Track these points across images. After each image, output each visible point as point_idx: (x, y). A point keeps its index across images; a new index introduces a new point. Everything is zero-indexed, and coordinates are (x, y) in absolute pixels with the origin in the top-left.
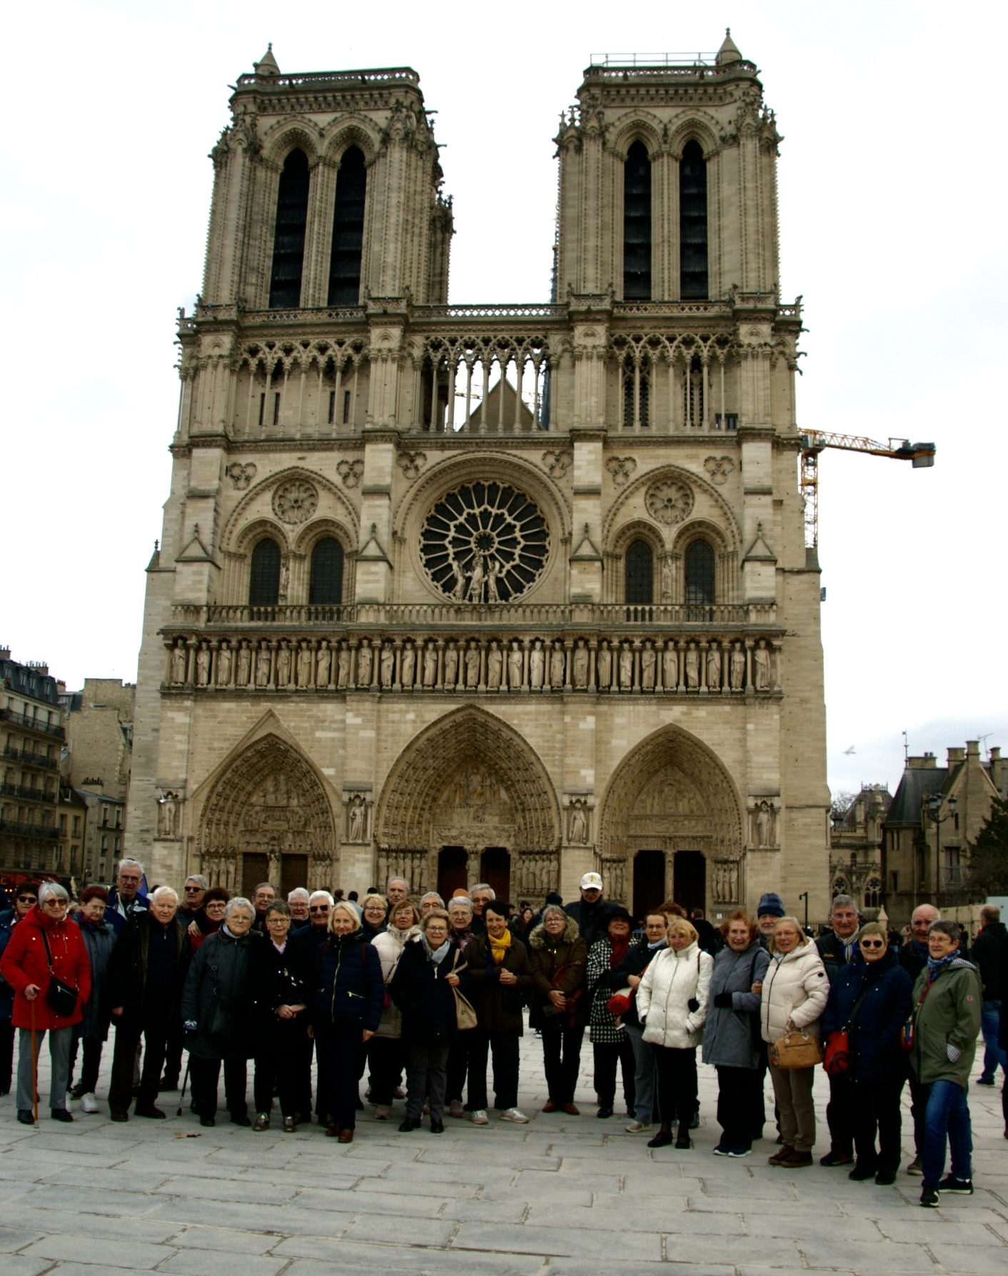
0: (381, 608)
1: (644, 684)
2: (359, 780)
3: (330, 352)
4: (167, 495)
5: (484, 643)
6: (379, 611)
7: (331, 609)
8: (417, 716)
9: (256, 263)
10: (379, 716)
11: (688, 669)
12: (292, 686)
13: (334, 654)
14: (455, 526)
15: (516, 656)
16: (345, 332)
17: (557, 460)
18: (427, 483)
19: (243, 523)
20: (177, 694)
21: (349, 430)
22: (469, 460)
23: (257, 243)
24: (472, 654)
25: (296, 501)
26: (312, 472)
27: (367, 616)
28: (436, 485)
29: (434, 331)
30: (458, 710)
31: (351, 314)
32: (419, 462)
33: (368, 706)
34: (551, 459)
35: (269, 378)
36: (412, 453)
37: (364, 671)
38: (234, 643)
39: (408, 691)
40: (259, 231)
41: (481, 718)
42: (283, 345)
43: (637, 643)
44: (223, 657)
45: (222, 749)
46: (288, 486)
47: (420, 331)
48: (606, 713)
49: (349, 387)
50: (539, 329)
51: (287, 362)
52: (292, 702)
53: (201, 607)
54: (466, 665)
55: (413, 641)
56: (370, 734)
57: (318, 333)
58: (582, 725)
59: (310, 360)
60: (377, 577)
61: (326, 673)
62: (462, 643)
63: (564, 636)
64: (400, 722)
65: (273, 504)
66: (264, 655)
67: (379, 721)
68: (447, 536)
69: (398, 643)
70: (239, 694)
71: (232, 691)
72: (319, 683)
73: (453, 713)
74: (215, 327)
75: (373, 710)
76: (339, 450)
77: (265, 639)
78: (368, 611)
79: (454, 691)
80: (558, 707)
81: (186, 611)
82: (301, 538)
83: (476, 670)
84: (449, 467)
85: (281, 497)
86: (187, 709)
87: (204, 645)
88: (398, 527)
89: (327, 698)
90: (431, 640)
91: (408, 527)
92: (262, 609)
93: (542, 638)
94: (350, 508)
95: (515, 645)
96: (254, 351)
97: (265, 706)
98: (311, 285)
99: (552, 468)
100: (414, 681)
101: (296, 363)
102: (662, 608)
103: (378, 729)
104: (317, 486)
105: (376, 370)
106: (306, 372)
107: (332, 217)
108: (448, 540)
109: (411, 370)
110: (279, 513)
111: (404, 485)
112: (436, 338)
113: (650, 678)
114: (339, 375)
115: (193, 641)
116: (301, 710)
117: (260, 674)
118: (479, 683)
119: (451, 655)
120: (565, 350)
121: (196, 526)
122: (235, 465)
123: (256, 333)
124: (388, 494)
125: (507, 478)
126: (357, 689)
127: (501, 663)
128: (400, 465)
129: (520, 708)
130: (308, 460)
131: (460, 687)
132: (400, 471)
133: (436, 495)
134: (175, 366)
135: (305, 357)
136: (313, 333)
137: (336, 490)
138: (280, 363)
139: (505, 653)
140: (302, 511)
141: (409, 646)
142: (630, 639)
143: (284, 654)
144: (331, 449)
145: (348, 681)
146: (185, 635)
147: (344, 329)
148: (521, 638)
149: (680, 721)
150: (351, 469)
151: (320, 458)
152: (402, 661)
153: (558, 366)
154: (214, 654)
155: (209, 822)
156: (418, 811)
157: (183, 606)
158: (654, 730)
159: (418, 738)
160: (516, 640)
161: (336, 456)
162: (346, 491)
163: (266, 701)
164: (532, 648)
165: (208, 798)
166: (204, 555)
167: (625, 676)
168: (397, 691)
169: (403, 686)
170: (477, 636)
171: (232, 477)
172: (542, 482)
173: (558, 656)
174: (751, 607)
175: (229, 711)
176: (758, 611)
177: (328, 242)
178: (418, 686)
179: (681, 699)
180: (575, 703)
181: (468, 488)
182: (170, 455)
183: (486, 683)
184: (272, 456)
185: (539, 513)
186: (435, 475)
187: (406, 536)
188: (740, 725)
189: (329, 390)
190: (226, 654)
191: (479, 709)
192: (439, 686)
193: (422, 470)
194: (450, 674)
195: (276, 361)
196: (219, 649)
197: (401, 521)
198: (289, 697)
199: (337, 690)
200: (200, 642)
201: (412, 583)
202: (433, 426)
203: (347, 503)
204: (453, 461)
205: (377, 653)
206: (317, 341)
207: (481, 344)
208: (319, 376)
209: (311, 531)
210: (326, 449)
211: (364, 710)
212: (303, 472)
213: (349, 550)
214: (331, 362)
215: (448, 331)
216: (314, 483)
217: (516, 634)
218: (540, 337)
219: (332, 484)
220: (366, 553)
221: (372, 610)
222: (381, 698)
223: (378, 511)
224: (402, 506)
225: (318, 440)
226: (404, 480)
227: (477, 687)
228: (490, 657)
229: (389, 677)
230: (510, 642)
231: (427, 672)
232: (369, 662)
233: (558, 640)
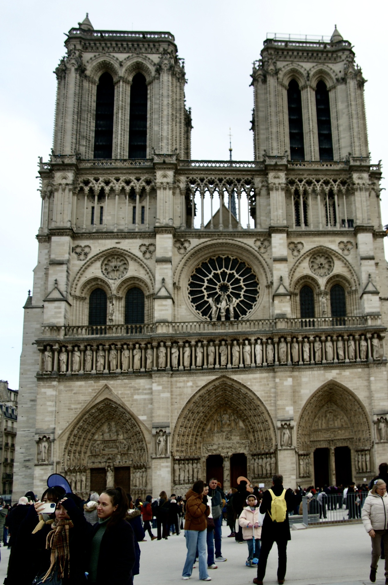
0: (170, 324)
1: (317, 359)
2: (162, 421)
3: (132, 184)
4: (36, 264)
5: (229, 342)
6: (169, 326)
7: (140, 326)
8: (193, 384)
9: (85, 134)
10: (172, 385)
11: (339, 351)
12: (119, 370)
13: (143, 351)
15: (247, 348)
16: (140, 173)
17: (262, 244)
18: (191, 256)
19: (83, 280)
20: (47, 378)
21: (146, 227)
22: (213, 244)
23: (86, 123)
24: (223, 348)
25: (115, 267)
26: (124, 250)
27: (162, 329)
28: (196, 258)
29: (191, 174)
30: (217, 379)
31: (143, 163)
32: (186, 245)
33: (165, 379)
34: (259, 243)
35: (96, 198)
36: (182, 240)
37: (162, 360)
38: (82, 347)
39: (188, 370)
40: (86, 116)
41: (229, 383)
42: (104, 179)
43: (312, 338)
44: (75, 356)
45: (76, 409)
46: (110, 258)
47: (184, 174)
48: (297, 376)
49: (144, 204)
50: (249, 175)
51: (107, 189)
52: (119, 379)
53: (61, 327)
55: (189, 342)
56: (167, 395)
57: (125, 173)
58: (286, 383)
59: (121, 188)
60: (167, 308)
61: (139, 362)
62: (217, 342)
63: (273, 336)
64: (184, 387)
65: (102, 268)
66: (101, 353)
67: (172, 388)
68: (203, 285)
69: (181, 343)
70: (87, 377)
71: (81, 375)
72: (135, 368)
73: (214, 380)
74: (63, 167)
75: (168, 381)
76: (140, 238)
77: (101, 344)
78: (162, 326)
79: (214, 368)
80: (271, 374)
81: (51, 330)
82: (119, 287)
83: (226, 357)
84: (203, 248)
85: (106, 265)
86: (54, 386)
87: (64, 349)
88: (176, 280)
89: (140, 376)
90: (199, 341)
91: (181, 280)
92: (99, 327)
93: (261, 337)
94: (148, 270)
95: (247, 342)
96: (87, 183)
97: (103, 382)
98: (119, 147)
99: (259, 248)
101: (112, 190)
102: (323, 319)
103: (172, 392)
104: (128, 258)
105: (160, 193)
106: (118, 195)
107: (129, 111)
108: (204, 287)
109: (179, 195)
110: (106, 274)
111: (179, 257)
112: (193, 178)
113: (319, 356)
114: (138, 197)
115: (56, 347)
116: (125, 384)
117: (99, 364)
118: (227, 364)
119: (211, 349)
120: (263, 186)
121: (56, 280)
122: (78, 246)
123: (88, 172)
124: (171, 262)
126: (158, 370)
127: (239, 352)
128: (175, 247)
129: (251, 376)
130: (122, 244)
131: (217, 366)
132: (176, 250)
133: (196, 263)
134: (38, 190)
135: (118, 186)
136: (122, 173)
137: (139, 261)
138: (102, 190)
139: (241, 347)
140: (119, 273)
141: (187, 345)
142: (308, 336)
143: (113, 353)
144: (136, 238)
145: (153, 366)
146: (51, 344)
147: (140, 171)
148: (250, 338)
149: (336, 378)
150: (147, 249)
151: (129, 243)
152: (183, 354)
153: (259, 194)
154: (70, 354)
155: (69, 452)
156: (195, 436)
157: (49, 327)
158: (323, 383)
159: (194, 395)
160: (247, 339)
161: (138, 242)
162: (145, 261)
163: (103, 380)
164: (256, 343)
165: (69, 438)
166: (62, 297)
167: (306, 356)
168: (181, 370)
169: (184, 367)
170: (225, 338)
171: (76, 253)
172: (254, 255)
173: (270, 347)
174: (368, 317)
175: (81, 386)
176: (372, 319)
177: (127, 124)
178: (193, 367)
179: (336, 367)
180: (281, 371)
181: (214, 259)
182: (36, 241)
183: (232, 363)
184: (100, 241)
185: (253, 272)
186: (195, 252)
187: (181, 285)
188: (367, 378)
189: (132, 205)
190: (77, 354)
191: (228, 378)
192: (205, 366)
193: (188, 249)
194: (211, 359)
195: (100, 188)
196: (73, 351)
197: (178, 277)
198: (118, 376)
199: (146, 372)
200: (61, 347)
201: (185, 311)
202: (193, 225)
203: (146, 268)
204: (205, 244)
205: (169, 349)
206: (124, 178)
207: (218, 182)
208: (126, 197)
209: (125, 283)
210: (132, 238)
211: (163, 382)
212: (119, 250)
213: (148, 293)
214: (133, 190)
215: (199, 174)
216: (126, 257)
217: (247, 336)
218: (250, 178)
219: (137, 257)
220: (159, 294)
221: (164, 326)
222: (172, 374)
223: (166, 271)
224: (178, 268)
225: (128, 233)
226: (179, 254)
227: (226, 366)
228: (233, 349)
229: (176, 363)
230: (244, 340)
231: (198, 359)
232: (164, 355)
233: (270, 338)
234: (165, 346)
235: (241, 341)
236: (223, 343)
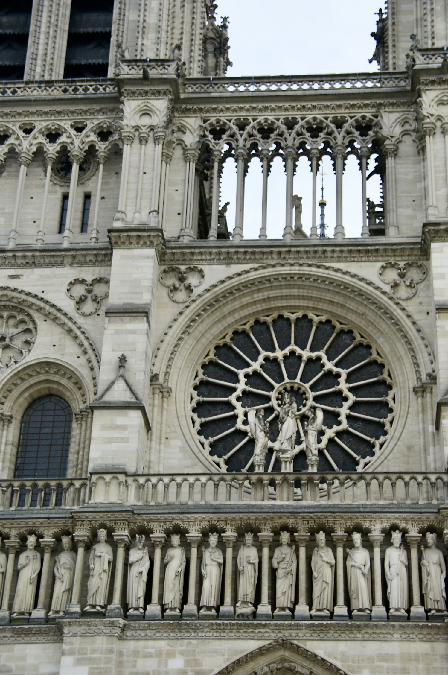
0: (130, 480)
3: (63, 139)
5: (302, 534)
6: (127, 484)
7: (47, 486)
8: (187, 663)
10: (120, 663)
13: (47, 556)
14: (246, 376)
15: (360, 557)
16: (86, 112)
17: (402, 276)
18: (205, 310)
22: (268, 279)
24: (284, 553)
25: (4, 339)
26: (29, 294)
27: (107, 492)
28: (218, 315)
29: (215, 110)
30: (261, 652)
31: (96, 89)
32: (193, 280)
33: (101, 643)
34: (392, 275)
36: (183, 268)
39: (173, 617)
41: (302, 666)
47: (195, 111)
49: (89, 187)
50: (366, 106)
54: (273, 572)
55: (182, 532)
57: (46, 113)
59: (34, 149)
60: (125, 434)
61: (31, 591)
62: (266, 534)
63: (442, 522)
68: (234, 390)
69: (158, 534)
72: (16, 608)
73: (252, 656)
75: (111, 651)
76: (71, 265)
78: (107, 484)
79: (254, 615)
82: (7, 391)
83: (291, 580)
84: (239, 288)
88: (160, 369)
89: (28, 633)
90: (213, 529)
91: (174, 371)
93: (402, 525)
94: (86, 344)
95: (357, 537)
98: (39, 62)
99: (395, 286)
100: (184, 600)
101: (12, 154)
104: (36, 316)
106: (28, 165)
108: (235, 395)
109: (181, 163)
111: (172, 310)
112: (218, 121)
114: (75, 168)
118: (296, 602)
119: (249, 554)
120: (405, 133)
124: (147, 318)
125: (325, 307)
126: (84, 614)
127: (335, 568)
128: (163, 285)
130: (23, 279)
131: (264, 608)
132: (164, 292)
133: (216, 330)
135: (26, 145)
136: (39, 114)
137: (64, 319)
139: (340, 551)
140: (10, 353)
141: (176, 539)
144: (61, 264)
145: (69, 601)
147: (85, 108)
148: (366, 525)
150: (89, 291)
151: (41, 276)
152: (164, 566)
153: (395, 153)
160: (358, 529)
161: (67, 273)
162: (80, 321)
164: (387, 542)
168: (154, 618)
169: (163, 610)
170: (291, 522)
172: (380, 307)
178: (191, 607)
181: (265, 323)
183: (310, 603)
185: (374, 355)
186: (217, 299)
187: (172, 384)
189: (59, 191)
191: (297, 650)
192: (227, 608)
193: (197, 291)
194: (247, 587)
197: (165, 362)
199: (47, 620)
201: (180, 455)
202: (213, 232)
203: (82, 337)
204: (244, 278)
205: (121, 551)
206: (44, 124)
207: (284, 128)
208: (45, 172)
209: (23, 380)
210: (51, 265)
211: (94, 651)
212: (15, 294)
213: (82, 406)
214: (64, 151)
215: (235, 111)
216: (31, 312)
217: (359, 519)
218: (369, 116)
219: (59, 310)
220: (108, 398)
221: (115, 482)
222: (123, 629)
223: (131, 338)
224: (167, 339)
225: (40, 251)
226: (171, 304)
227: (292, 610)
228: (315, 558)
229: (141, 592)
230: (349, 532)
231: (206, 584)
232: (106, 567)
233: (431, 529)
234: (112, 541)
235: (340, 532)
236: (285, 537)
